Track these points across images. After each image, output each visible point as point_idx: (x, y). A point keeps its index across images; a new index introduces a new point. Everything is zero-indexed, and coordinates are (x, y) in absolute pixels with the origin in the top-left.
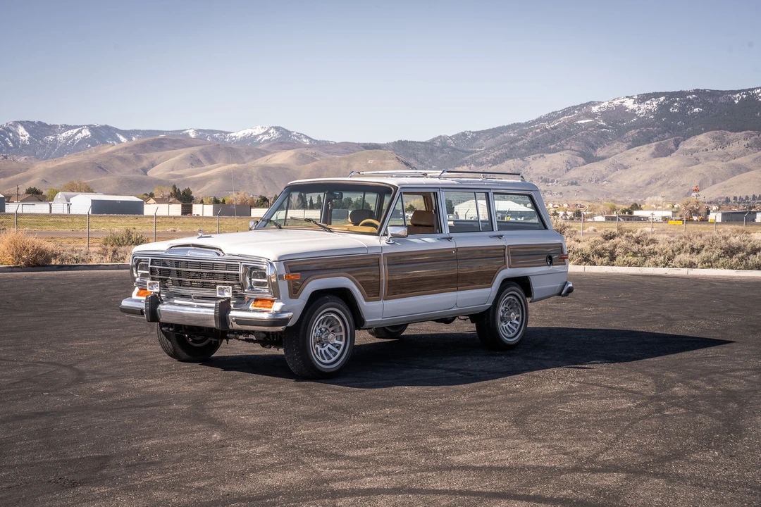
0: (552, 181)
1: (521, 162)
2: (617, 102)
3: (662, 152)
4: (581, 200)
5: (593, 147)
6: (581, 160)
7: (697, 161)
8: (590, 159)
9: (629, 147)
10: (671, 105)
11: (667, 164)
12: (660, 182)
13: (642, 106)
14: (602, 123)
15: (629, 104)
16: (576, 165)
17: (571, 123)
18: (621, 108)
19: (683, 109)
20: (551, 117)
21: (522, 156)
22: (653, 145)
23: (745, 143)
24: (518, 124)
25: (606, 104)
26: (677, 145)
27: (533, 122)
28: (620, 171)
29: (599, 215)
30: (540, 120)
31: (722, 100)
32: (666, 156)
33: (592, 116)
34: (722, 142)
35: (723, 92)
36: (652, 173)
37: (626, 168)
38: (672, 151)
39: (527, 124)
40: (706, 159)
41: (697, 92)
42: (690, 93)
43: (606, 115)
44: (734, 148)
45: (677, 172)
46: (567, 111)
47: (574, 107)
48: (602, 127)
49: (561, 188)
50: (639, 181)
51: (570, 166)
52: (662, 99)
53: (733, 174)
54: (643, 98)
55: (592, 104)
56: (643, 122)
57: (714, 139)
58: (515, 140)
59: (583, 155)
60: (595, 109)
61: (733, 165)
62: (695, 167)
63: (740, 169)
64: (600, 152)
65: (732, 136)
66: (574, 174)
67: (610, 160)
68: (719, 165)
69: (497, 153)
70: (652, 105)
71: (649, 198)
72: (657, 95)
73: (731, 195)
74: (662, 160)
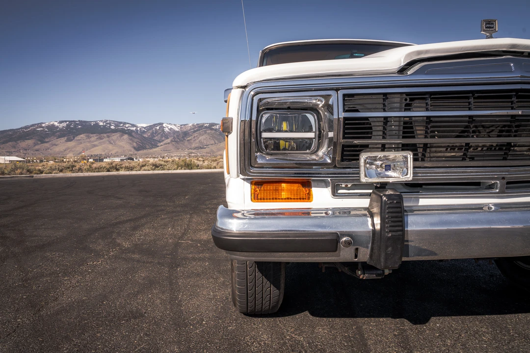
0: (29, 150)
1: (15, 143)
2: (51, 123)
3: (69, 140)
4: (41, 156)
5: (43, 138)
6: (39, 142)
7: (81, 143)
8: (43, 142)
9: (57, 138)
10: (71, 125)
11: (71, 144)
12: (69, 150)
13: (61, 125)
14: (46, 130)
15: (56, 124)
16: (38, 144)
17: (35, 130)
18: (53, 125)
19: (75, 126)
20: (26, 127)
21: (16, 141)
22: (66, 138)
23: (96, 137)
24: (13, 129)
25: (47, 124)
26: (74, 138)
27: (19, 129)
28: (54, 146)
29: (51, 161)
30: (21, 128)
31: (87, 124)
32: (70, 141)
33: (43, 127)
34: (89, 137)
35: (88, 122)
36: (66, 147)
37: (57, 145)
38: (72, 140)
39: (16, 129)
40: (84, 142)
41: (79, 121)
42: (77, 121)
43: (48, 127)
44: (93, 139)
45: (75, 147)
46: (33, 125)
47: (35, 124)
48: (47, 131)
49: (32, 152)
50: (62, 150)
51: (35, 144)
52: (68, 123)
53: (93, 148)
54: (61, 122)
55: (43, 123)
56: (61, 130)
57: (86, 136)
58: (11, 135)
59: (40, 141)
60: (43, 125)
61: (93, 144)
62: (81, 145)
63: (95, 146)
64: (47, 140)
65: (92, 135)
66: (37, 147)
67: (51, 142)
68: (88, 144)
69: (4, 140)
70: (64, 124)
71: (68, 155)
72: (66, 121)
73: (93, 154)
74: (69, 142)
